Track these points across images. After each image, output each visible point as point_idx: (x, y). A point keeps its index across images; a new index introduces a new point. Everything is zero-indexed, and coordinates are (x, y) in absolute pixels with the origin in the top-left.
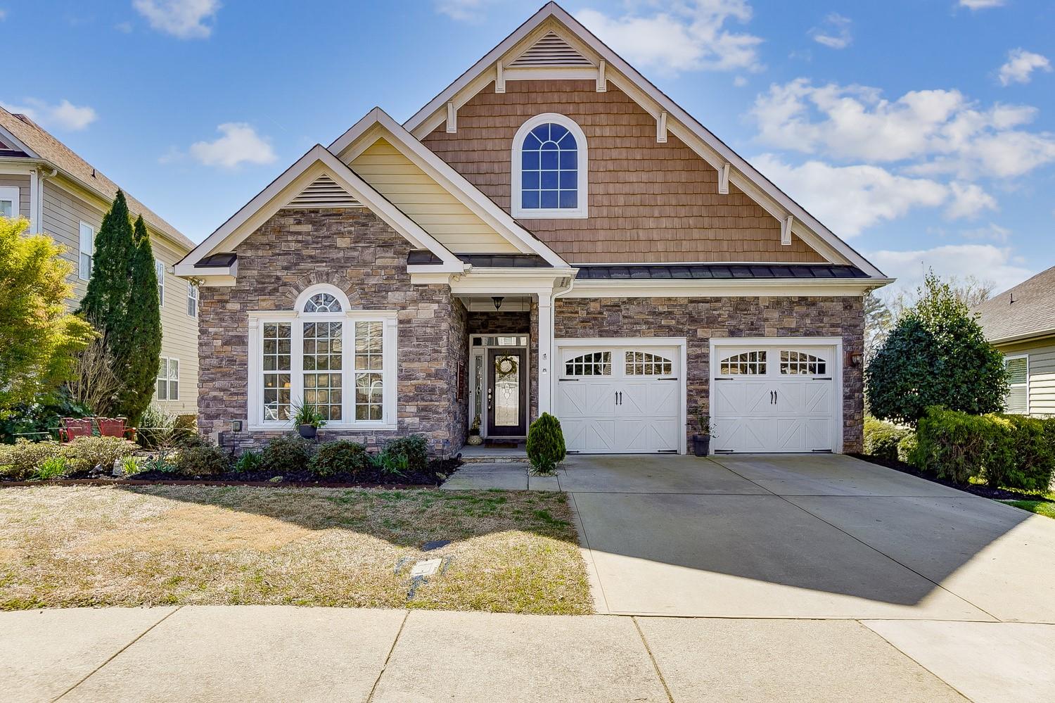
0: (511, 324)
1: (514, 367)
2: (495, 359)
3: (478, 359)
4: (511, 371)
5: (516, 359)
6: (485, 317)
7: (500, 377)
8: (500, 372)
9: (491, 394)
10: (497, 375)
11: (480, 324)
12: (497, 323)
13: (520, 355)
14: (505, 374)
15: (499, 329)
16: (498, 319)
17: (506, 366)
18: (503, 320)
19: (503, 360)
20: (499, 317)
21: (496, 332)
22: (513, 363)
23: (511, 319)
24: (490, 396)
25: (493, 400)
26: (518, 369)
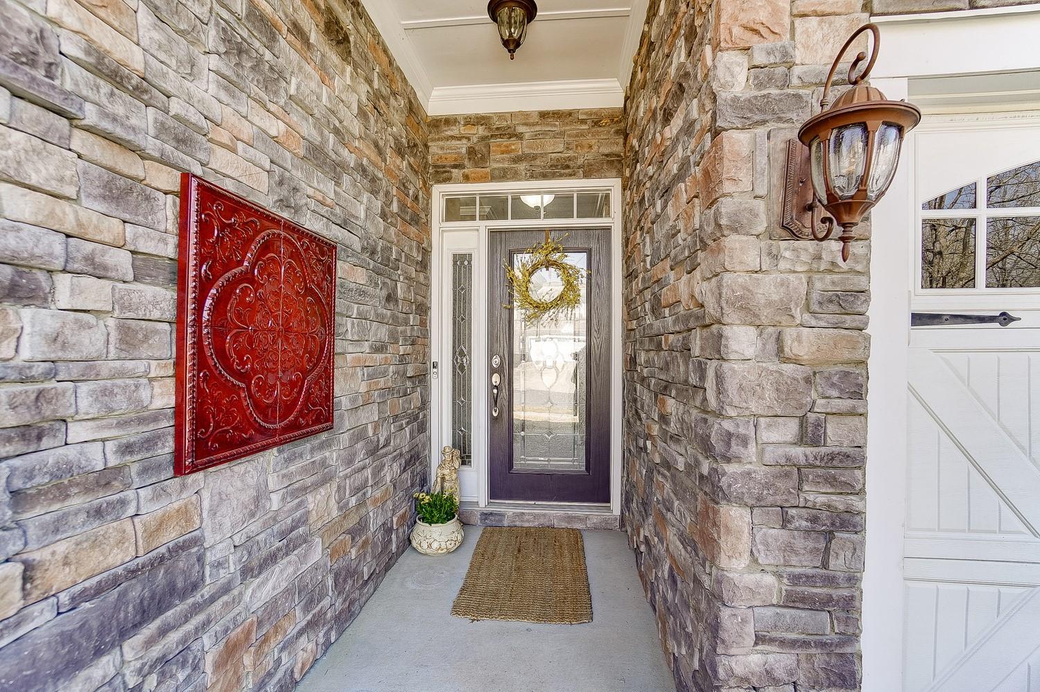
0: (561, 147)
1: (570, 286)
2: (511, 263)
3: (462, 264)
4: (561, 297)
5: (577, 261)
6: (481, 131)
7: (528, 318)
8: (527, 301)
9: (499, 370)
10: (518, 314)
11: (464, 151)
12: (518, 147)
13: (589, 252)
14: (541, 308)
15: (522, 167)
16: (520, 136)
17: (548, 284)
18: (536, 136)
19: (535, 268)
20: (521, 129)
21: (515, 176)
22: (569, 275)
23: (562, 134)
24: (496, 379)
25: (505, 393)
26: (583, 291)
